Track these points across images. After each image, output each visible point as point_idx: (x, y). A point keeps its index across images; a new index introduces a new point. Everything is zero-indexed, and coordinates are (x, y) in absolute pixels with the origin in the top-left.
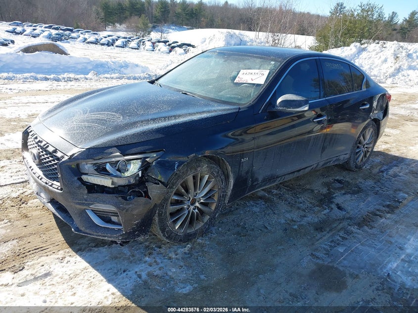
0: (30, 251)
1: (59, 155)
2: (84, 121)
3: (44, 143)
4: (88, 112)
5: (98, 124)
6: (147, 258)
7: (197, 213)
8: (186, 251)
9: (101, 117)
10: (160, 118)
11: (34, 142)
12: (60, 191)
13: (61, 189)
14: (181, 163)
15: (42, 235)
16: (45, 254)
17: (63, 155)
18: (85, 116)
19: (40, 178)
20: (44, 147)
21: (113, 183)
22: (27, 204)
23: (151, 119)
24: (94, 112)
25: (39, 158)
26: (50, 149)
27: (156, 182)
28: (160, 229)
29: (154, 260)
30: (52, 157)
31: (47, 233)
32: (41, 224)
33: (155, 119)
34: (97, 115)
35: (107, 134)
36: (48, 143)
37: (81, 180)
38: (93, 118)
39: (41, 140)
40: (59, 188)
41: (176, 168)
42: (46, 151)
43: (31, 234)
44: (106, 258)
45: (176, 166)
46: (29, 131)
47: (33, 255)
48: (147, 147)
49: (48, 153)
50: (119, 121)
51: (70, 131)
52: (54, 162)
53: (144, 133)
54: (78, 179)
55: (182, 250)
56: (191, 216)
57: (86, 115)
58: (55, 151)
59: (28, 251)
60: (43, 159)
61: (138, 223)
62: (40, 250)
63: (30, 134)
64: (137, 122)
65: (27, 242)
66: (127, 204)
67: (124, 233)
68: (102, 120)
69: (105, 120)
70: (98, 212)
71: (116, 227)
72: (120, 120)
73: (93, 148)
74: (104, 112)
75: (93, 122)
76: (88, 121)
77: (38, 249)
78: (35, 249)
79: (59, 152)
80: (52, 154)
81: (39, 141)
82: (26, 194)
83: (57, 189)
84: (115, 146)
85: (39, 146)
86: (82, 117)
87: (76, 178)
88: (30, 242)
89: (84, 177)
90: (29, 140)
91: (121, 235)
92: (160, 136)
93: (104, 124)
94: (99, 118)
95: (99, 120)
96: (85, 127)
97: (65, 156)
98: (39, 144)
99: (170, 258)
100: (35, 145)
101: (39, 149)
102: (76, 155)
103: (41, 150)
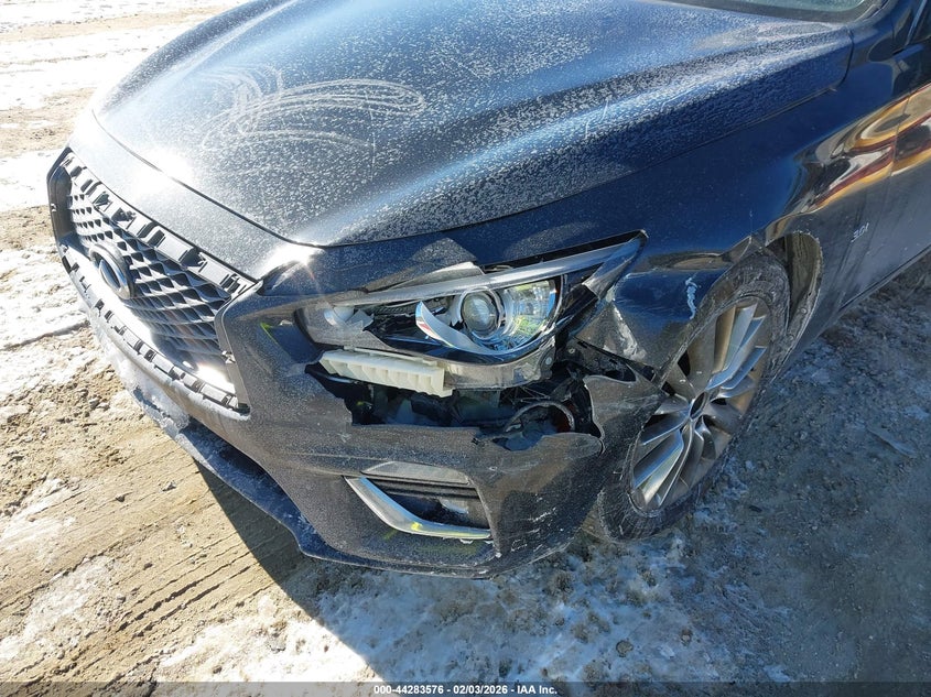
0: (158, 605)
1: (213, 273)
2: (278, 124)
3: (139, 223)
4: (280, 83)
5: (340, 131)
6: (560, 608)
7: (704, 435)
8: (677, 564)
9: (342, 100)
10: (577, 90)
11: (95, 216)
12: (237, 416)
13: (243, 409)
14: (706, 284)
15: (182, 530)
16: (214, 614)
17: (231, 273)
18: (277, 102)
19: (145, 350)
20: (146, 240)
21: (449, 379)
22: (106, 408)
23: (547, 99)
24: (300, 81)
25: (131, 282)
26: (173, 249)
27: (619, 367)
28: (608, 520)
29: (586, 612)
30: (182, 279)
31: (197, 520)
32: (171, 487)
33: (561, 96)
34: (320, 96)
35: (390, 175)
36: (155, 224)
37: (317, 372)
38: (309, 107)
39: (126, 209)
40: (234, 402)
41: (691, 303)
42: (152, 255)
43: (147, 529)
44: (425, 616)
45: (691, 297)
46: (70, 169)
47: (172, 623)
48: (576, 228)
49: (163, 264)
50: (415, 114)
51: (233, 167)
52: (195, 302)
53: (548, 165)
54: (308, 370)
55: (662, 559)
56: (689, 453)
57: (278, 98)
58: (193, 257)
59: (151, 603)
60: (146, 287)
61: (547, 519)
62: (190, 594)
63: (78, 182)
64: (493, 114)
65: (140, 567)
66: (510, 463)
67: (499, 555)
68: (346, 113)
69: (361, 115)
70: (393, 486)
71: (465, 536)
72: (420, 110)
73: (357, 246)
74: (343, 82)
75: (316, 127)
76: (292, 122)
77: (183, 591)
78: (175, 595)
79: (208, 259)
80: (180, 271)
81: (120, 216)
82: (97, 369)
83: (224, 403)
84: (447, 233)
85: (119, 232)
86: (264, 105)
87: (299, 369)
88: (149, 565)
89: (330, 361)
90: (76, 205)
91: (487, 564)
92: (616, 171)
93: (361, 133)
94: (331, 106)
95: (335, 112)
96: (291, 148)
97: (243, 282)
98: (123, 225)
99: (635, 600)
100: (106, 228)
101: (122, 246)
102: (286, 275)
103: (130, 251)
